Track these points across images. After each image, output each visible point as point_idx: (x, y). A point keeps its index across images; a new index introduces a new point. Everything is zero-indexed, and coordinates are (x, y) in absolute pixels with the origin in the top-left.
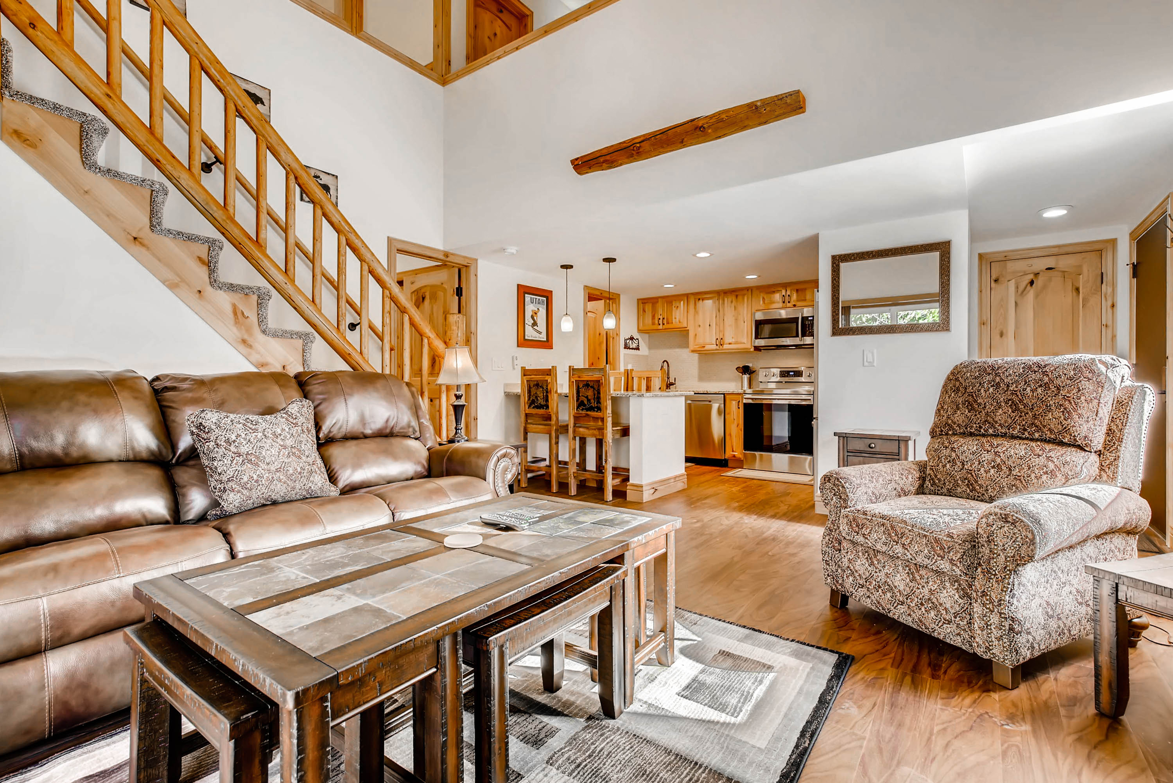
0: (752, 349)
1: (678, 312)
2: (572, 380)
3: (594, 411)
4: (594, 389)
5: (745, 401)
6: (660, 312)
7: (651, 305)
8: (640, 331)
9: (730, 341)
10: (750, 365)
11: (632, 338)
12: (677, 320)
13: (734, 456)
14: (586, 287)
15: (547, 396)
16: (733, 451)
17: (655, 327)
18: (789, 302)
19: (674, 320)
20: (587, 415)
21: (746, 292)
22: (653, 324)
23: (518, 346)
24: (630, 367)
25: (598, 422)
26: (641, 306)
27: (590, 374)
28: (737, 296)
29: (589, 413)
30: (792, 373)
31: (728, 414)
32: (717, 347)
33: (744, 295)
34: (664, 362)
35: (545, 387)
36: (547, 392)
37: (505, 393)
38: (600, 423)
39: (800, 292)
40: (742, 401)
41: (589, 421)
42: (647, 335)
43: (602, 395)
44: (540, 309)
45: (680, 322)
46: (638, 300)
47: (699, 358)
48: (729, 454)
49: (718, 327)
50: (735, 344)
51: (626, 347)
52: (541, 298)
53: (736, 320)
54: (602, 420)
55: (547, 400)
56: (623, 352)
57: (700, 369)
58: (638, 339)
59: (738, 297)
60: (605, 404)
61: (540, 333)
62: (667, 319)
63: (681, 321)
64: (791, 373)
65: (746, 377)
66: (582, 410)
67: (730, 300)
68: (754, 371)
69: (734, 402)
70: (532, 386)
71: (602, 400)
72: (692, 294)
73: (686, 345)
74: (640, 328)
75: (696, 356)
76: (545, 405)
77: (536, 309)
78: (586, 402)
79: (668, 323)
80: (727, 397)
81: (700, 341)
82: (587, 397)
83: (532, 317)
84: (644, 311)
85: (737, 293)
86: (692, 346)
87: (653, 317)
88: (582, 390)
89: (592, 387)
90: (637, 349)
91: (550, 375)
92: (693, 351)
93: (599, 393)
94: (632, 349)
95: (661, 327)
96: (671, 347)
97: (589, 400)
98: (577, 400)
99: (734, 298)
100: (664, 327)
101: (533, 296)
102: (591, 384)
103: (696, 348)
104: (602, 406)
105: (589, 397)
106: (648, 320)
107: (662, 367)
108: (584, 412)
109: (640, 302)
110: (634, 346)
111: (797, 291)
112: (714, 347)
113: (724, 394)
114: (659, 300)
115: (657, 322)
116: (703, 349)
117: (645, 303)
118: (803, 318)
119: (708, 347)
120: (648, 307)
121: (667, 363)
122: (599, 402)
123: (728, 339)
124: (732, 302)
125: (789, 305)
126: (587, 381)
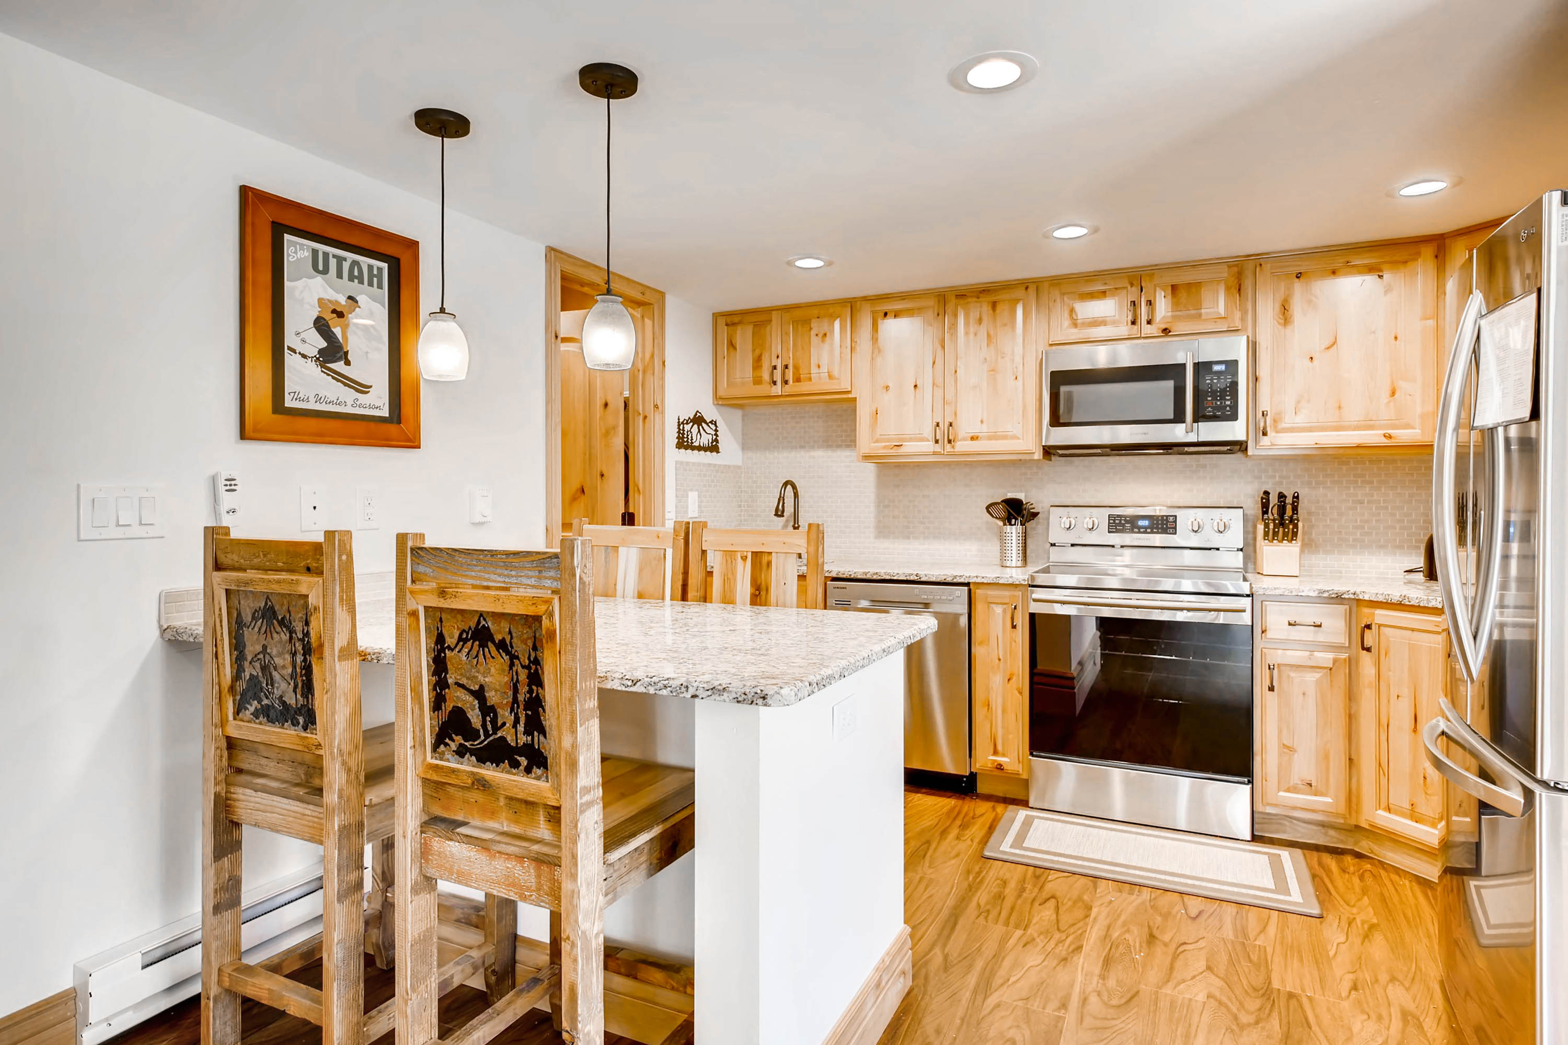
0: (1038, 455)
1: (826, 346)
2: (411, 604)
3: (515, 765)
4: (513, 657)
5: (1035, 608)
6: (777, 348)
7: (750, 329)
8: (720, 400)
9: (975, 430)
10: (1021, 496)
11: (698, 420)
12: (824, 369)
13: (1000, 767)
14: (553, 253)
15: (308, 669)
16: (995, 752)
17: (765, 389)
18: (1149, 322)
19: (814, 370)
20: (482, 784)
21: (1020, 293)
22: (758, 381)
23: (243, 435)
24: (692, 513)
25: (534, 824)
26: (724, 331)
27: (495, 580)
28: (994, 305)
29: (489, 772)
30: (1145, 523)
31: (981, 643)
32: (938, 448)
33: (1016, 301)
34: (786, 484)
35: (298, 627)
36: (307, 650)
37: (163, 631)
38: (543, 831)
39: (1183, 294)
40: (1026, 604)
41: (492, 814)
42: (739, 413)
43: (549, 694)
44: (361, 299)
45: (830, 377)
46: (716, 316)
47: (879, 477)
48: (984, 760)
49: (939, 392)
50: (990, 438)
51: (683, 443)
52: (365, 261)
53: (993, 370)
54: (554, 815)
55: (308, 688)
56: (673, 456)
57: (883, 504)
58: (714, 423)
59: (999, 308)
60: (567, 742)
61: (362, 388)
62: (796, 368)
63: (836, 373)
64: (1141, 523)
65: (1014, 531)
66: (461, 752)
67: (974, 315)
68: (1035, 515)
69: (999, 610)
70: (247, 617)
71: (550, 719)
72: (866, 299)
73: (850, 442)
74: (721, 393)
75: (870, 468)
76: (299, 711)
77: (342, 300)
78: (475, 717)
79: (798, 380)
80: (979, 593)
81: (889, 427)
82: (479, 694)
83: (321, 326)
84: (732, 345)
85: (993, 298)
86: (865, 442)
87: (757, 363)
88: (458, 659)
89: (502, 646)
90: (713, 448)
91: (320, 573)
92: (867, 458)
93: (536, 680)
94: (699, 448)
95: (777, 390)
96: (804, 444)
97: (487, 710)
98: (438, 703)
99: (986, 309)
100: (788, 389)
101: (322, 248)
102: (499, 632)
103: (878, 448)
104: (548, 746)
105: (493, 697)
106: (744, 370)
107: (781, 499)
108: (467, 766)
109: (722, 321)
110: (705, 439)
111: (1174, 288)
112: (929, 446)
113: (967, 584)
114: (775, 316)
115: (766, 376)
116: (893, 452)
117: (734, 324)
118: (1197, 366)
119: (910, 447)
120: (744, 336)
121: (794, 487)
122: (535, 725)
123: (966, 426)
124: (980, 321)
125: (1147, 330)
126: (481, 615)
